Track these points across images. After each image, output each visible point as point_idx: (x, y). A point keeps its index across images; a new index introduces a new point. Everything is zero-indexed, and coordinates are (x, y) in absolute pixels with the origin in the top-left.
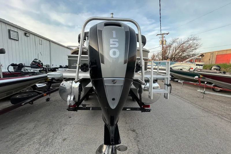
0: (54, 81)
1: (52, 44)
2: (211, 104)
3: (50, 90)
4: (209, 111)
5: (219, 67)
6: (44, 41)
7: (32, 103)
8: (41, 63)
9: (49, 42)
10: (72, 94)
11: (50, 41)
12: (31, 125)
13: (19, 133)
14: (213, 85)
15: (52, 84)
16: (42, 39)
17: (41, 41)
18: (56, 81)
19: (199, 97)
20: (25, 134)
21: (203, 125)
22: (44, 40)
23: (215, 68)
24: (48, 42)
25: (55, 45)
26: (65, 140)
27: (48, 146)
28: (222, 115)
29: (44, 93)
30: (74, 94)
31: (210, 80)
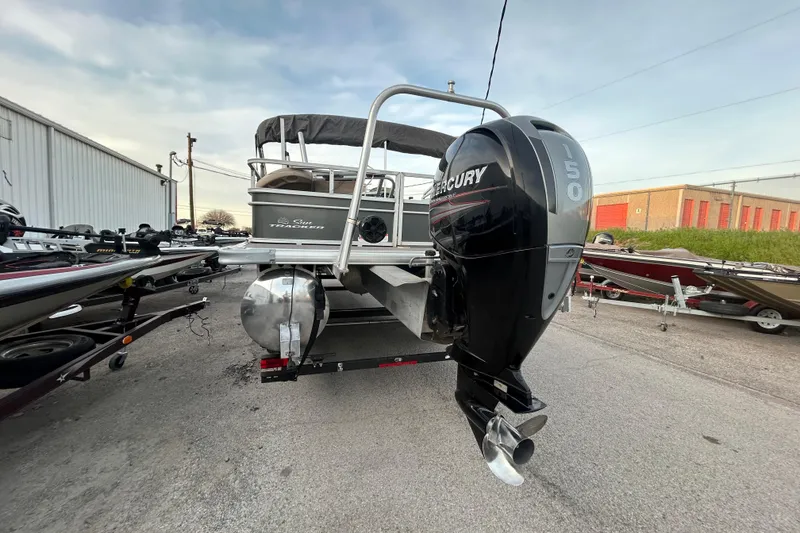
0: (148, 286)
1: (55, 137)
2: (614, 330)
3: (134, 325)
4: (617, 346)
5: (610, 237)
6: (20, 124)
7: (87, 376)
8: (18, 216)
9: (44, 129)
10: (293, 320)
11: (48, 127)
12: (113, 457)
13: (77, 491)
14: (605, 282)
15: (143, 299)
16: (12, 117)
17: (9, 121)
18: (154, 288)
19: (583, 316)
20: (109, 487)
21: (619, 377)
22: (21, 120)
23: (602, 239)
24: (40, 132)
25: (69, 145)
26: (286, 472)
27: (241, 501)
28: (646, 352)
29: (120, 336)
30: (301, 320)
31: (601, 271)
